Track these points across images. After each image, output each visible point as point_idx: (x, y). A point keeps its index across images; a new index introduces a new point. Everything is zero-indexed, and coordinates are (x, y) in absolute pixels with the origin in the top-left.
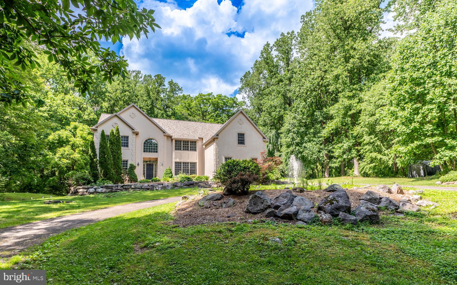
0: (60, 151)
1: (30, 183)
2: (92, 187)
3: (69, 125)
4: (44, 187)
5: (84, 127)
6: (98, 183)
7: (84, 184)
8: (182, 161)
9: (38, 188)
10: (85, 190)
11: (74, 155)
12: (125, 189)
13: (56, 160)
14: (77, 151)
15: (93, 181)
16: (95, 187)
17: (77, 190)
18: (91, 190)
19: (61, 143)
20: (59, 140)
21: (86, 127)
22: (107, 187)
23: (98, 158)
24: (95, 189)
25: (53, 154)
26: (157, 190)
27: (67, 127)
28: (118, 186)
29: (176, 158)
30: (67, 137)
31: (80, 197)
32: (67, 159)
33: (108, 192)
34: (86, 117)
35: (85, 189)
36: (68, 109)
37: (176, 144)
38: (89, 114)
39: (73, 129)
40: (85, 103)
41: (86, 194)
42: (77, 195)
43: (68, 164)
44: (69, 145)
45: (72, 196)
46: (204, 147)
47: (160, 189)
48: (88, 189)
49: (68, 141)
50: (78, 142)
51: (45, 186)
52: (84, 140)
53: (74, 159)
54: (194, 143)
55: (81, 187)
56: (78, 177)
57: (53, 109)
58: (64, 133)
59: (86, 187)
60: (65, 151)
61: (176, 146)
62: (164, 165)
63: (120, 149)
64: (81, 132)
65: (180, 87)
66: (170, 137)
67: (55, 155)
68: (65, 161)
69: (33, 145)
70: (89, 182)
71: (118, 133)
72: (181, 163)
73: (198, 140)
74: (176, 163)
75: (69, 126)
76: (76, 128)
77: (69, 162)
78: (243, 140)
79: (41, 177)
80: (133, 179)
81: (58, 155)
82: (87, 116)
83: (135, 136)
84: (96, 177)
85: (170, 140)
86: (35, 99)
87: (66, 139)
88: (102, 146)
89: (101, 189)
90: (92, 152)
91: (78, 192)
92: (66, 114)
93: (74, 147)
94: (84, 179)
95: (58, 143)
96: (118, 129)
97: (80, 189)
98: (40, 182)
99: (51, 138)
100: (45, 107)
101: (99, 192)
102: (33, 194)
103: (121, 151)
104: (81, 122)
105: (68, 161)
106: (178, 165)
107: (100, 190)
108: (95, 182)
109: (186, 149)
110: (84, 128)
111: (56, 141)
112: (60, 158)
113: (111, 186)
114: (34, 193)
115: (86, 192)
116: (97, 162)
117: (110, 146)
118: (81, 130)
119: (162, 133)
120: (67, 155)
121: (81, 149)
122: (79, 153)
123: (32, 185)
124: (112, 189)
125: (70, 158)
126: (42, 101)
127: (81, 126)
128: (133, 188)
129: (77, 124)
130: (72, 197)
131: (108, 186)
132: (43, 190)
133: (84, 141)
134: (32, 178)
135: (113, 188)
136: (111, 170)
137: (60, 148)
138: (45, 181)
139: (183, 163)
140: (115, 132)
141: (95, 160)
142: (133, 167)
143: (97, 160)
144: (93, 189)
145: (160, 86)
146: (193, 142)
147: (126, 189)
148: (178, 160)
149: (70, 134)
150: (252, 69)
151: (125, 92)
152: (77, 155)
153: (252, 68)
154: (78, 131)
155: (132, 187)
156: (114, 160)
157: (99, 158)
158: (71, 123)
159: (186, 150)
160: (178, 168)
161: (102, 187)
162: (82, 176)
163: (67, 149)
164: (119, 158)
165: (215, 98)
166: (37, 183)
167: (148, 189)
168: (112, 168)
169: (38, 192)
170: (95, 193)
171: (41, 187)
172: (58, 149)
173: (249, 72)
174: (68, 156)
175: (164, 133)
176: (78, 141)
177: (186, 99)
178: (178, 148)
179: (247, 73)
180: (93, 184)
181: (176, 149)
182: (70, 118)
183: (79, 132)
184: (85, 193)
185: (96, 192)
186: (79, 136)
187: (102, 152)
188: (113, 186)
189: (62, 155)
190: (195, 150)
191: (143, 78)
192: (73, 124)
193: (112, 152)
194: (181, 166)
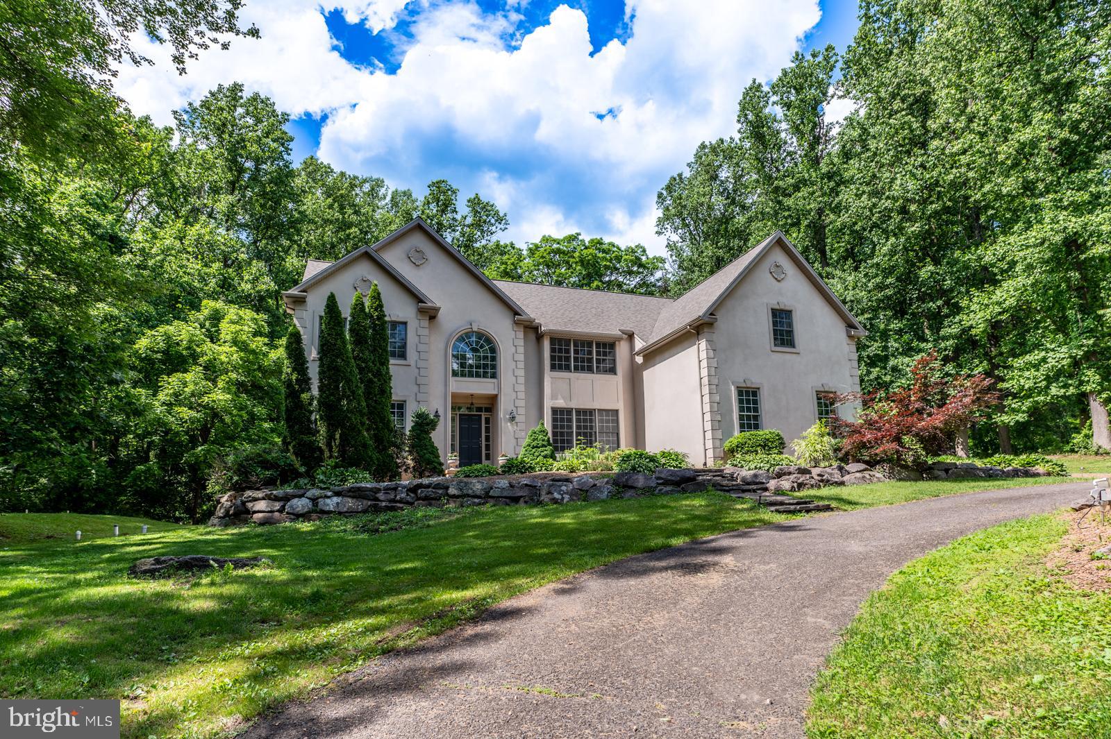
0: (171, 383)
1: (76, 482)
2: (301, 492)
3: (196, 307)
4: (119, 494)
5: (241, 313)
6: (321, 477)
7: (270, 483)
8: (574, 404)
9: (102, 497)
10: (277, 506)
11: (213, 396)
12: (426, 498)
13: (159, 410)
14: (221, 384)
15: (302, 469)
16: (315, 492)
17: (244, 503)
18: (300, 504)
19: (175, 360)
20: (166, 352)
21: (248, 314)
22: (357, 493)
23: (315, 392)
24: (314, 500)
25: (150, 392)
26: (555, 501)
27: (193, 315)
28: (395, 489)
29: (554, 397)
30: (191, 341)
31: (259, 530)
32: (191, 408)
33: (365, 511)
34: (246, 287)
35: (276, 499)
36: (195, 266)
37: (553, 350)
38: (256, 279)
39: (209, 319)
40: (243, 249)
41: (279, 521)
42: (246, 522)
43: (193, 423)
44: (196, 364)
45: (226, 526)
46: (639, 360)
47: (567, 497)
48: (286, 499)
49: (195, 357)
50: (223, 358)
51: (121, 491)
52: (242, 350)
53: (212, 408)
54: (607, 346)
55: (260, 494)
56: (247, 458)
57: (151, 263)
58: (182, 331)
59: (277, 492)
60: (185, 384)
61: (553, 358)
62: (517, 419)
63: (384, 363)
64: (234, 328)
65: (501, 214)
66: (532, 330)
67: (154, 395)
68: (185, 413)
69: (88, 349)
70: (286, 475)
71: (380, 307)
72: (569, 411)
73: (620, 339)
74: (555, 411)
75: (199, 310)
76: (216, 317)
77: (198, 415)
78: (790, 333)
79: (110, 463)
80: (428, 462)
81: (162, 396)
82: (249, 286)
83: (425, 323)
84: (311, 456)
85: (532, 336)
86: (100, 231)
87: (188, 348)
88: (328, 348)
89: (335, 499)
90: (294, 369)
91: (247, 512)
92: (186, 279)
93: (212, 371)
94: (266, 464)
95: (162, 362)
96: (379, 294)
97: (256, 499)
98: (106, 477)
99: (142, 344)
100: (129, 257)
101: (329, 512)
102: (84, 517)
103: (388, 369)
104: (231, 302)
105: (193, 414)
106: (562, 420)
107: (332, 503)
108: (310, 475)
109: (585, 366)
110: (241, 318)
111: (159, 356)
112: (170, 405)
113: (371, 490)
114: (86, 512)
115: (281, 511)
116: (310, 404)
117: (353, 351)
118: (232, 322)
119: (509, 314)
120: (193, 395)
121: (234, 376)
122: (226, 390)
123: (82, 488)
124: (377, 499)
125: (199, 405)
126: (121, 241)
127: (232, 312)
128: (454, 496)
129: (219, 305)
130: (230, 531)
131: (359, 489)
132: (115, 503)
133: (242, 354)
134: (82, 468)
135: (381, 496)
136: (359, 432)
137: (169, 375)
138: (121, 476)
139: (579, 412)
140: (367, 303)
141: (304, 396)
142: (425, 424)
143: (312, 399)
144: (304, 501)
145: (443, 211)
146: (605, 345)
147: (429, 501)
148: (561, 403)
149: (199, 334)
150: (689, 169)
151: (349, 228)
152: (220, 396)
153: (689, 165)
154: (224, 325)
155: (452, 491)
156: (368, 394)
157: (321, 389)
158: (204, 302)
159: (583, 369)
160: (562, 427)
161: (337, 494)
162: (259, 455)
163: (192, 378)
164: (385, 391)
165: (586, 248)
166: (97, 482)
167: (516, 500)
168: (363, 424)
169: (99, 509)
170: (314, 516)
171: (109, 494)
172: (166, 377)
173: (680, 175)
174: (193, 400)
175: (516, 313)
176: (225, 353)
177: (503, 253)
178: (560, 363)
179: (675, 179)
180: (302, 481)
181: (553, 367)
182: (202, 289)
183: (226, 329)
184: (277, 514)
185: (316, 511)
186: (229, 337)
187: (331, 371)
188: (379, 490)
189: (176, 395)
190: (613, 371)
191: (388, 198)
192: (208, 305)
193: (361, 370)
194: (570, 420)
